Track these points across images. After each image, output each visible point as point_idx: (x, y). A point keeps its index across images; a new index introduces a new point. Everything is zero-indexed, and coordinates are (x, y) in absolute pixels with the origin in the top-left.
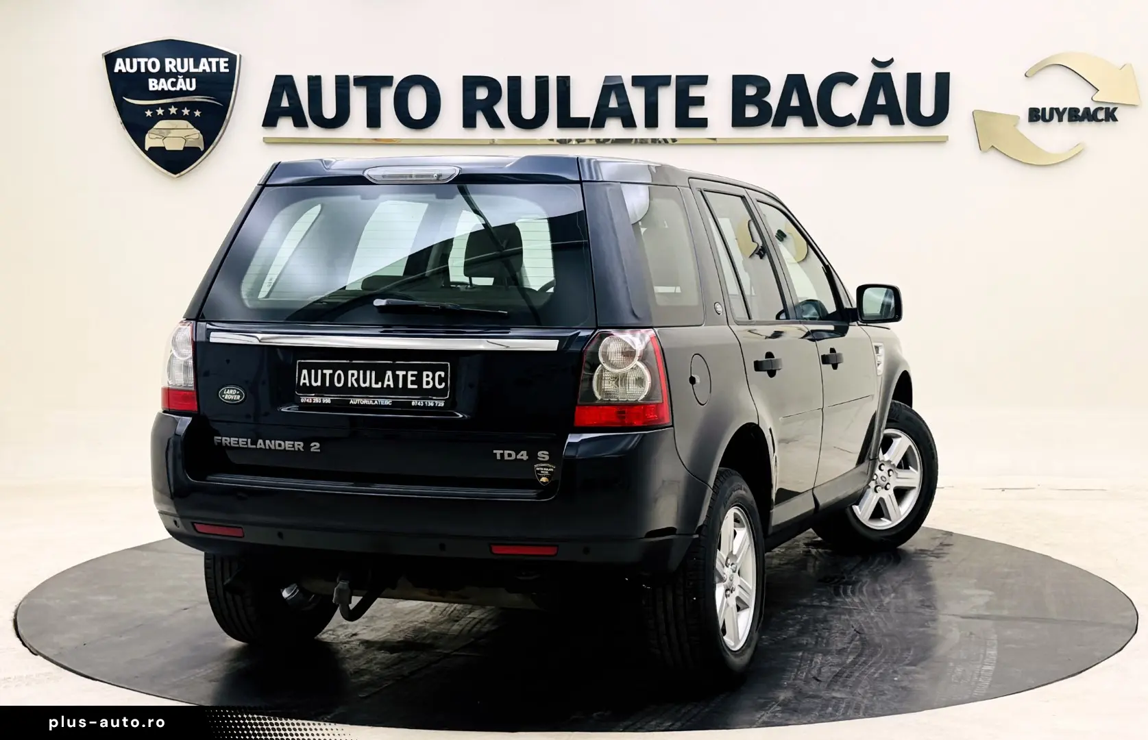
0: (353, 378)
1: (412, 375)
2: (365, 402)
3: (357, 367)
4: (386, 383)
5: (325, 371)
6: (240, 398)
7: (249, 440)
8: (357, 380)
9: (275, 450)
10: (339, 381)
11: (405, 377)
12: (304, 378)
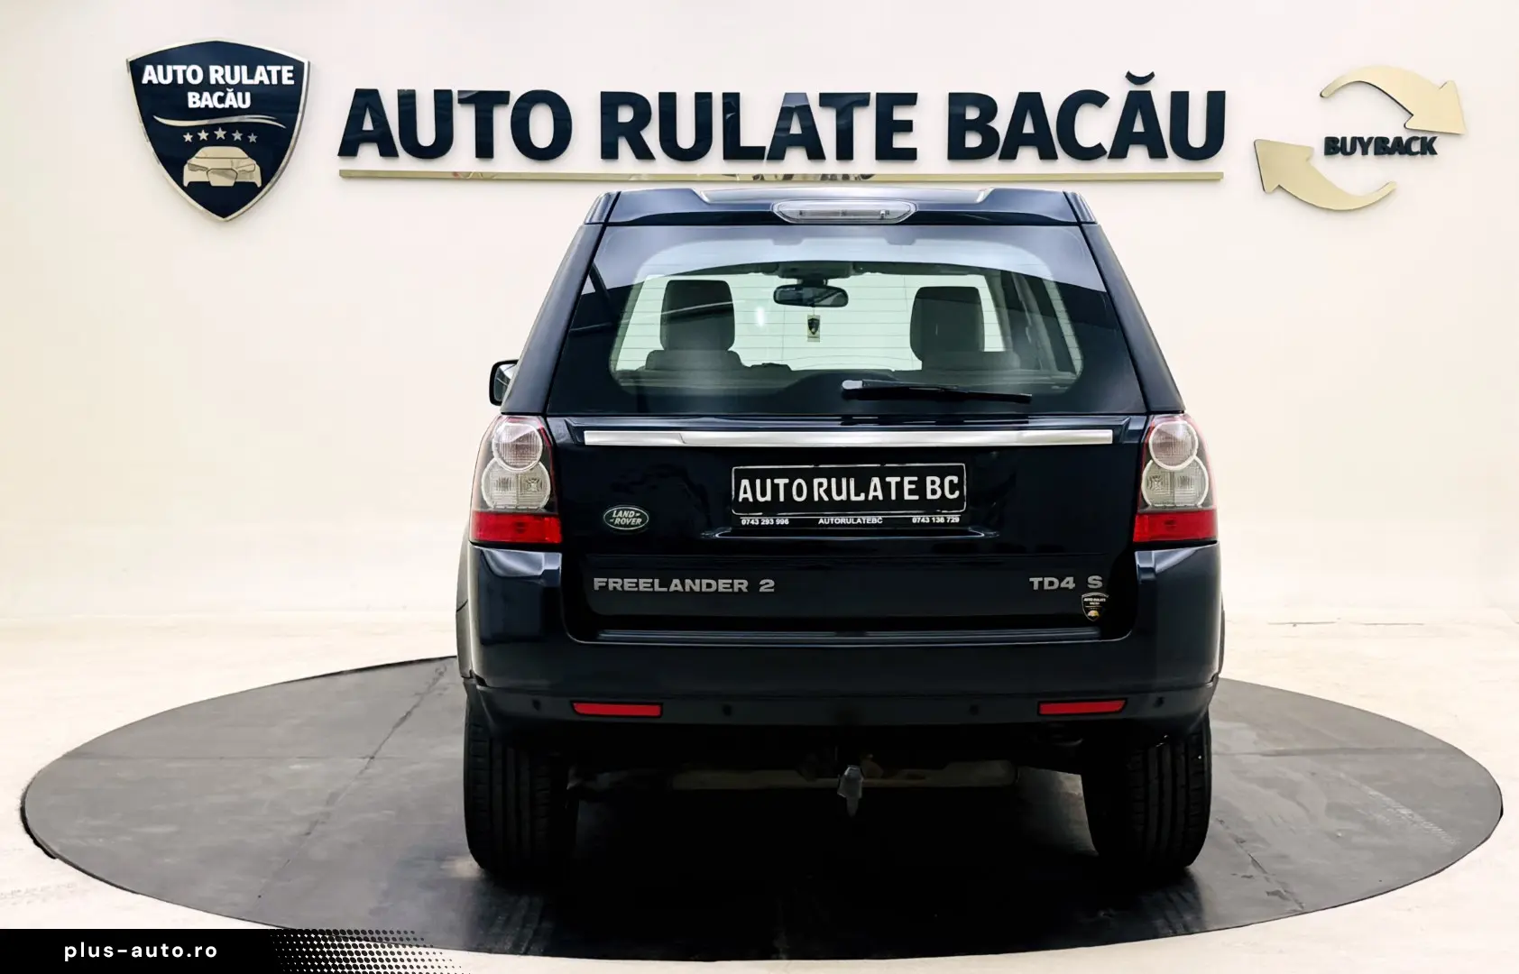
0: (822, 490)
1: (910, 483)
2: (843, 520)
3: (828, 474)
4: (872, 494)
5: (776, 481)
6: (642, 523)
7: (657, 581)
8: (828, 492)
9: (701, 592)
10: (800, 494)
11: (900, 486)
12: (745, 491)
